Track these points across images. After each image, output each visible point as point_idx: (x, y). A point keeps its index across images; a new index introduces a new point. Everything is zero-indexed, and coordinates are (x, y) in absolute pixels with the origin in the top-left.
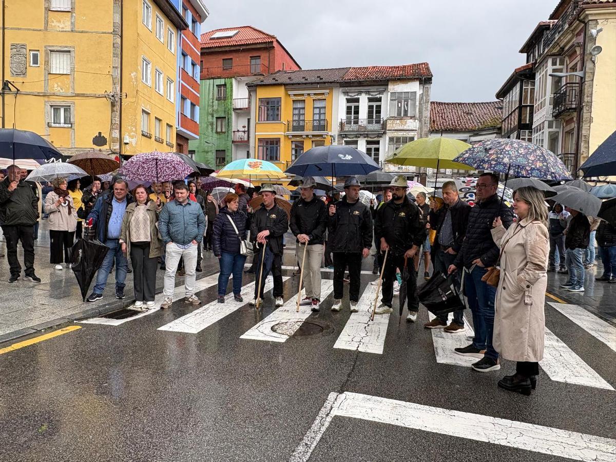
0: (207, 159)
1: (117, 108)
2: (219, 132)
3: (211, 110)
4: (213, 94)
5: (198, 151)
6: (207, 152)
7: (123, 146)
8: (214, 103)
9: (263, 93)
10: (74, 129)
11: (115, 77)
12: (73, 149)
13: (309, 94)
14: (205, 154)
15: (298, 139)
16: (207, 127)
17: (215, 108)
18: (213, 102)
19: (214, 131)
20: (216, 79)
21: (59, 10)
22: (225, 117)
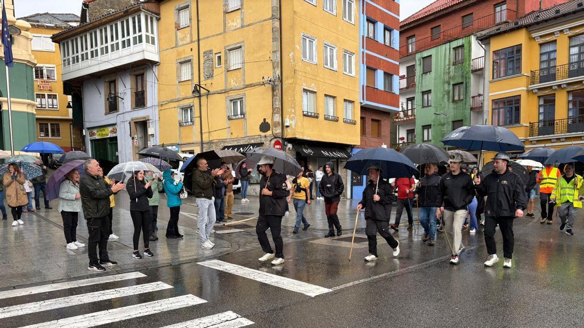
0: (443, 132)
1: (278, 92)
2: (457, 100)
3: (447, 77)
4: (449, 59)
5: (434, 125)
6: (443, 125)
7: (285, 129)
8: (451, 70)
9: (498, 44)
10: (246, 119)
11: (274, 61)
12: (246, 138)
13: (561, 31)
14: (442, 127)
15: (547, 92)
16: (443, 97)
17: (452, 74)
18: (449, 68)
19: (451, 100)
20: (452, 41)
21: (233, 10)
22: (462, 83)
